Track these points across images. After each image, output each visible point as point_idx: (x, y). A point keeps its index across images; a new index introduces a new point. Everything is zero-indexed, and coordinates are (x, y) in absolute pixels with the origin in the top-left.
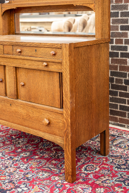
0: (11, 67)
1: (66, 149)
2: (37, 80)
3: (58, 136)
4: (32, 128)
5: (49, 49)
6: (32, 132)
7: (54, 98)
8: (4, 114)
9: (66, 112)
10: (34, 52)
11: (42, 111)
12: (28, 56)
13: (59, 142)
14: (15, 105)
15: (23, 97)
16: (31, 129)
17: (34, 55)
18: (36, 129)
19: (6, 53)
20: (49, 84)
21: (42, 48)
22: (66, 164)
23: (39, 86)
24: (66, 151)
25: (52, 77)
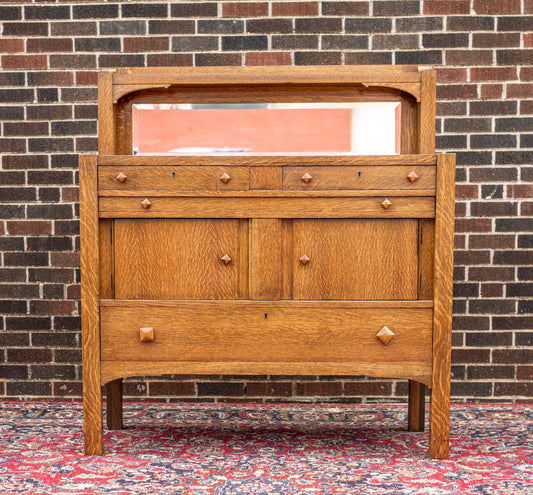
0: (272, 221)
1: (437, 384)
2: (350, 245)
3: (414, 361)
4: (336, 360)
5: (399, 168)
6: (335, 369)
7: (399, 279)
8: (237, 344)
9: (442, 302)
10: (354, 179)
11: (371, 311)
12: (334, 188)
13: (418, 373)
14: (283, 312)
15: (304, 292)
16: (333, 364)
17: (356, 185)
18: (350, 360)
19: (257, 186)
20: (385, 249)
21: (379, 168)
22: (437, 419)
23: (356, 257)
24: (438, 389)
25: (395, 232)
